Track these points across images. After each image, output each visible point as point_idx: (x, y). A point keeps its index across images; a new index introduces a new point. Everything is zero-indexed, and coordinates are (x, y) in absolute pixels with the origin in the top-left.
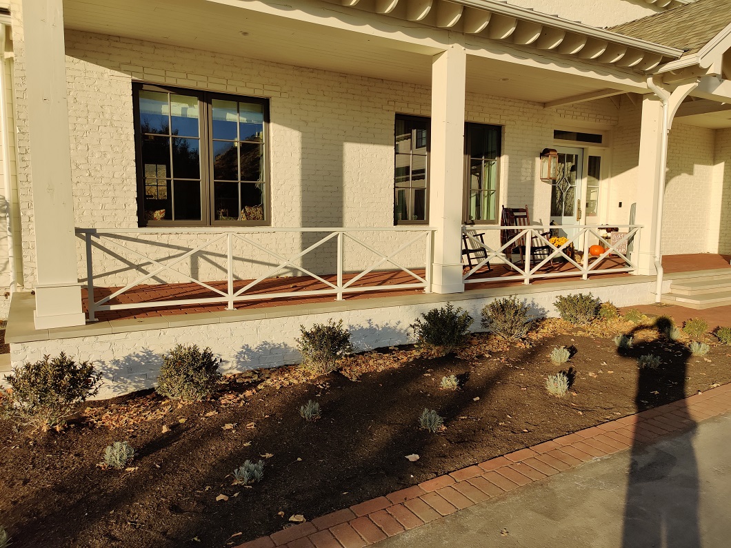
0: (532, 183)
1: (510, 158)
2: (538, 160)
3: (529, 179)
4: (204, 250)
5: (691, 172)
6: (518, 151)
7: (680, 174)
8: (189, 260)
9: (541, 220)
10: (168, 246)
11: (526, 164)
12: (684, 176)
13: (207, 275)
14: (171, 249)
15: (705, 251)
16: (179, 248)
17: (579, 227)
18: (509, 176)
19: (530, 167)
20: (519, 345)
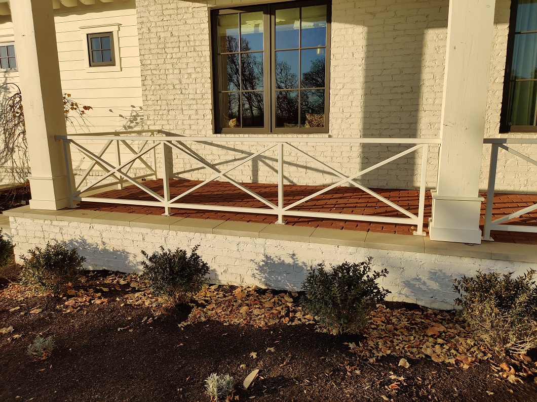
4: (263, 154)
8: (250, 163)
10: (234, 150)
13: (266, 177)
14: (236, 153)
16: (242, 152)
20: (504, 366)
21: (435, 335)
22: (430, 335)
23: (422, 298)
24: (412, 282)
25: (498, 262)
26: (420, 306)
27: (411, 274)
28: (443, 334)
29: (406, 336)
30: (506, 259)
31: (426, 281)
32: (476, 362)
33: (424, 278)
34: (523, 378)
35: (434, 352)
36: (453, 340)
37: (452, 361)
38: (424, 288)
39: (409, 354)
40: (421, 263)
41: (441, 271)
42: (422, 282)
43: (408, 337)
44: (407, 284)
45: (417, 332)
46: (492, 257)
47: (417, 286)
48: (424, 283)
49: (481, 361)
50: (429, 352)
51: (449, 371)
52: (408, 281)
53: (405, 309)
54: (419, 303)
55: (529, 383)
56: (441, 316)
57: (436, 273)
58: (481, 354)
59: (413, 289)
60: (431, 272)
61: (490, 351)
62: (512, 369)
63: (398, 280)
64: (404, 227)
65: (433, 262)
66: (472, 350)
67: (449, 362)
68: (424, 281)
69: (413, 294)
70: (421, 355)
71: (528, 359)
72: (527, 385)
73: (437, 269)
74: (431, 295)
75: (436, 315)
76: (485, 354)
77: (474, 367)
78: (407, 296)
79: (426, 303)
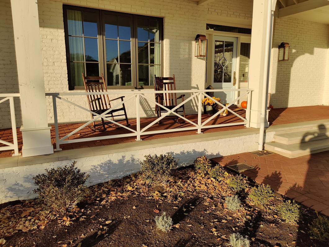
0: (190, 60)
1: (170, 42)
2: (194, 43)
3: (187, 56)
5: (312, 53)
6: (177, 36)
7: (304, 54)
9: (197, 85)
11: (184, 46)
12: (307, 55)
15: (320, 104)
17: (235, 90)
18: (170, 54)
19: (187, 48)
20: (65, 218)
21: (26, 215)
22: (23, 216)
23: (22, 195)
24: (13, 187)
25: (63, 161)
26: (21, 201)
27: (11, 181)
28: (32, 213)
29: (7, 223)
30: (67, 159)
31: (23, 184)
32: (50, 222)
33: (20, 182)
34: (73, 221)
35: (24, 226)
36: (37, 215)
37: (35, 227)
38: (21, 188)
39: (7, 234)
40: (17, 173)
41: (31, 175)
42: (20, 185)
43: (8, 224)
44: (10, 189)
45: (15, 218)
46: (59, 159)
47: (17, 189)
48: (22, 186)
49: (52, 221)
50: (21, 227)
51: (32, 234)
52: (10, 187)
53: (10, 206)
54: (21, 199)
55: (77, 222)
56: (34, 202)
57: (28, 177)
58: (53, 216)
59: (14, 191)
60: (24, 177)
61: (58, 212)
62: (69, 218)
63: (3, 188)
64: (7, 152)
65: (25, 171)
66: (48, 216)
67: (34, 229)
68: (21, 184)
69: (15, 194)
70: (15, 232)
71: (78, 209)
72: (76, 224)
73: (28, 174)
74: (27, 192)
75: (30, 203)
76: (55, 215)
77: (48, 226)
78: (11, 197)
79: (25, 198)
